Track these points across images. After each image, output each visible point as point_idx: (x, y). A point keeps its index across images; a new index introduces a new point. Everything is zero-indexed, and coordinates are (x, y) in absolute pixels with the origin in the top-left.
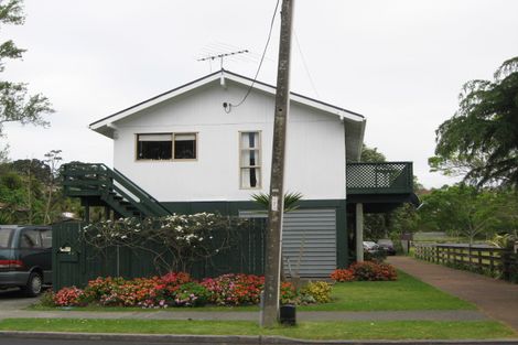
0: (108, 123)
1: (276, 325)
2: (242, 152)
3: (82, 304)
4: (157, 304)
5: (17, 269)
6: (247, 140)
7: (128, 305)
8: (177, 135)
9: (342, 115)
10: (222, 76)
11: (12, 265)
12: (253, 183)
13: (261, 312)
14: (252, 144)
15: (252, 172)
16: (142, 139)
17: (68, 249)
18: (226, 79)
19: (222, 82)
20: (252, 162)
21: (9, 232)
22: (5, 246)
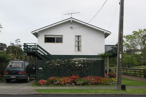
0: (37, 31)
1: (121, 90)
2: (76, 41)
3: (47, 85)
4: (71, 84)
5: (25, 74)
6: (77, 38)
7: (63, 85)
8: (57, 36)
9: (105, 32)
10: (71, 19)
11: (24, 73)
12: (79, 50)
13: (116, 87)
14: (78, 39)
15: (78, 47)
16: (46, 36)
17: (41, 68)
18: (72, 20)
19: (71, 21)
20: (78, 44)
21: (22, 63)
22: (21, 67)
